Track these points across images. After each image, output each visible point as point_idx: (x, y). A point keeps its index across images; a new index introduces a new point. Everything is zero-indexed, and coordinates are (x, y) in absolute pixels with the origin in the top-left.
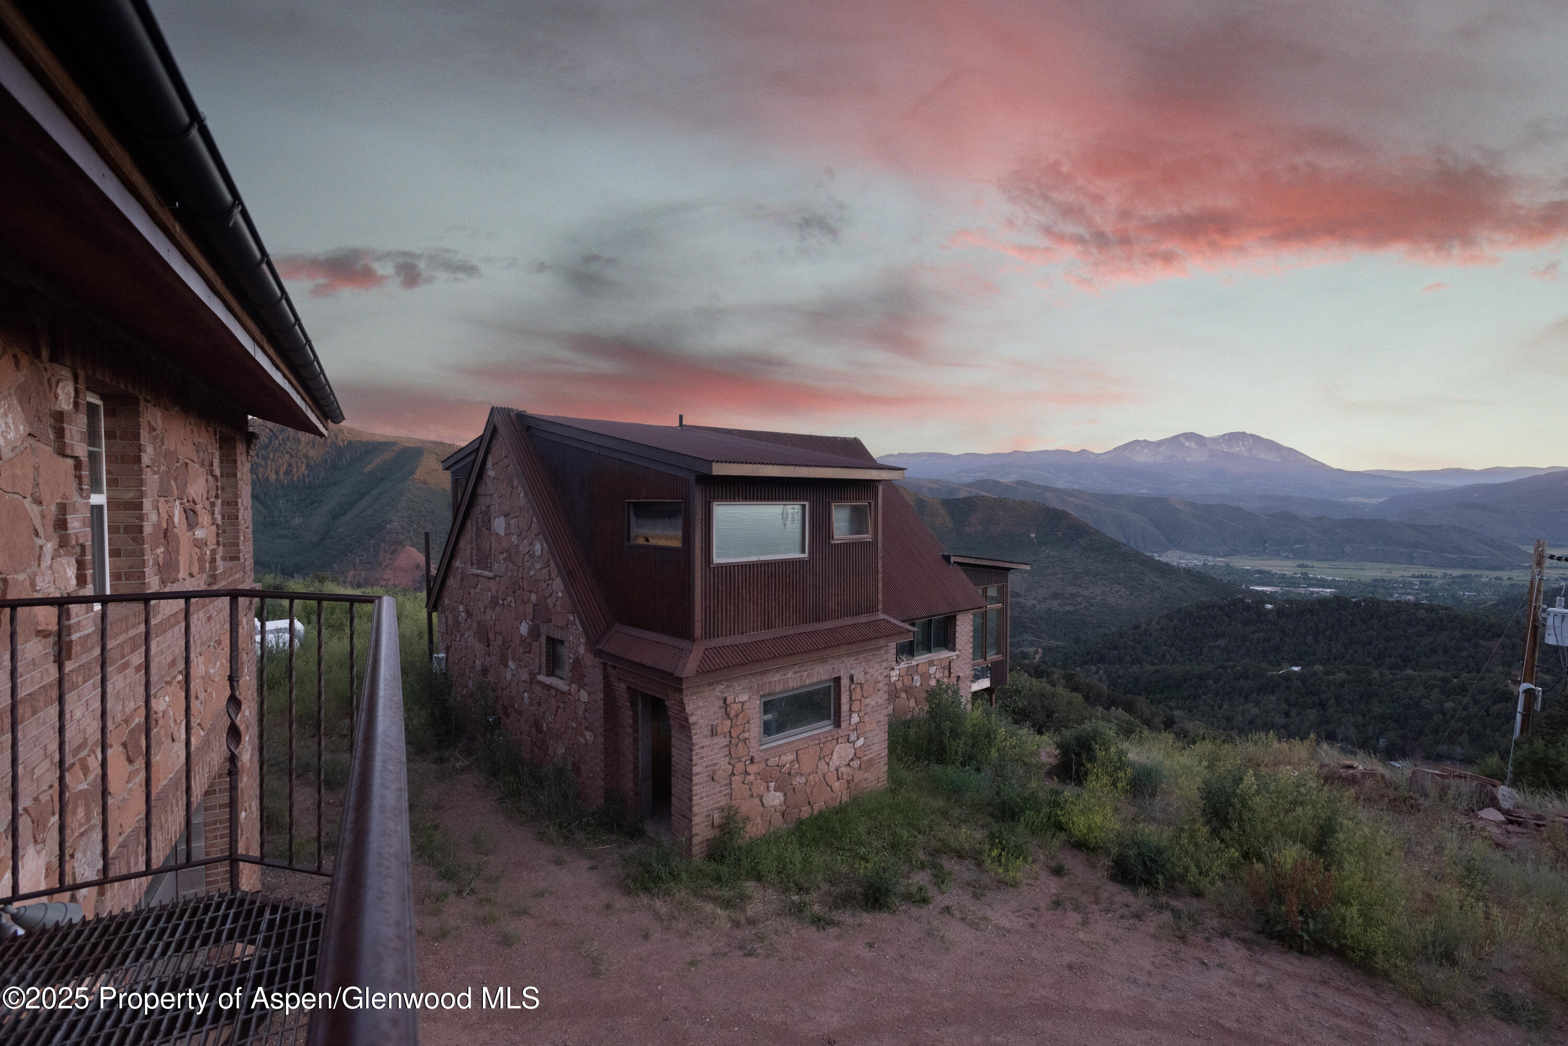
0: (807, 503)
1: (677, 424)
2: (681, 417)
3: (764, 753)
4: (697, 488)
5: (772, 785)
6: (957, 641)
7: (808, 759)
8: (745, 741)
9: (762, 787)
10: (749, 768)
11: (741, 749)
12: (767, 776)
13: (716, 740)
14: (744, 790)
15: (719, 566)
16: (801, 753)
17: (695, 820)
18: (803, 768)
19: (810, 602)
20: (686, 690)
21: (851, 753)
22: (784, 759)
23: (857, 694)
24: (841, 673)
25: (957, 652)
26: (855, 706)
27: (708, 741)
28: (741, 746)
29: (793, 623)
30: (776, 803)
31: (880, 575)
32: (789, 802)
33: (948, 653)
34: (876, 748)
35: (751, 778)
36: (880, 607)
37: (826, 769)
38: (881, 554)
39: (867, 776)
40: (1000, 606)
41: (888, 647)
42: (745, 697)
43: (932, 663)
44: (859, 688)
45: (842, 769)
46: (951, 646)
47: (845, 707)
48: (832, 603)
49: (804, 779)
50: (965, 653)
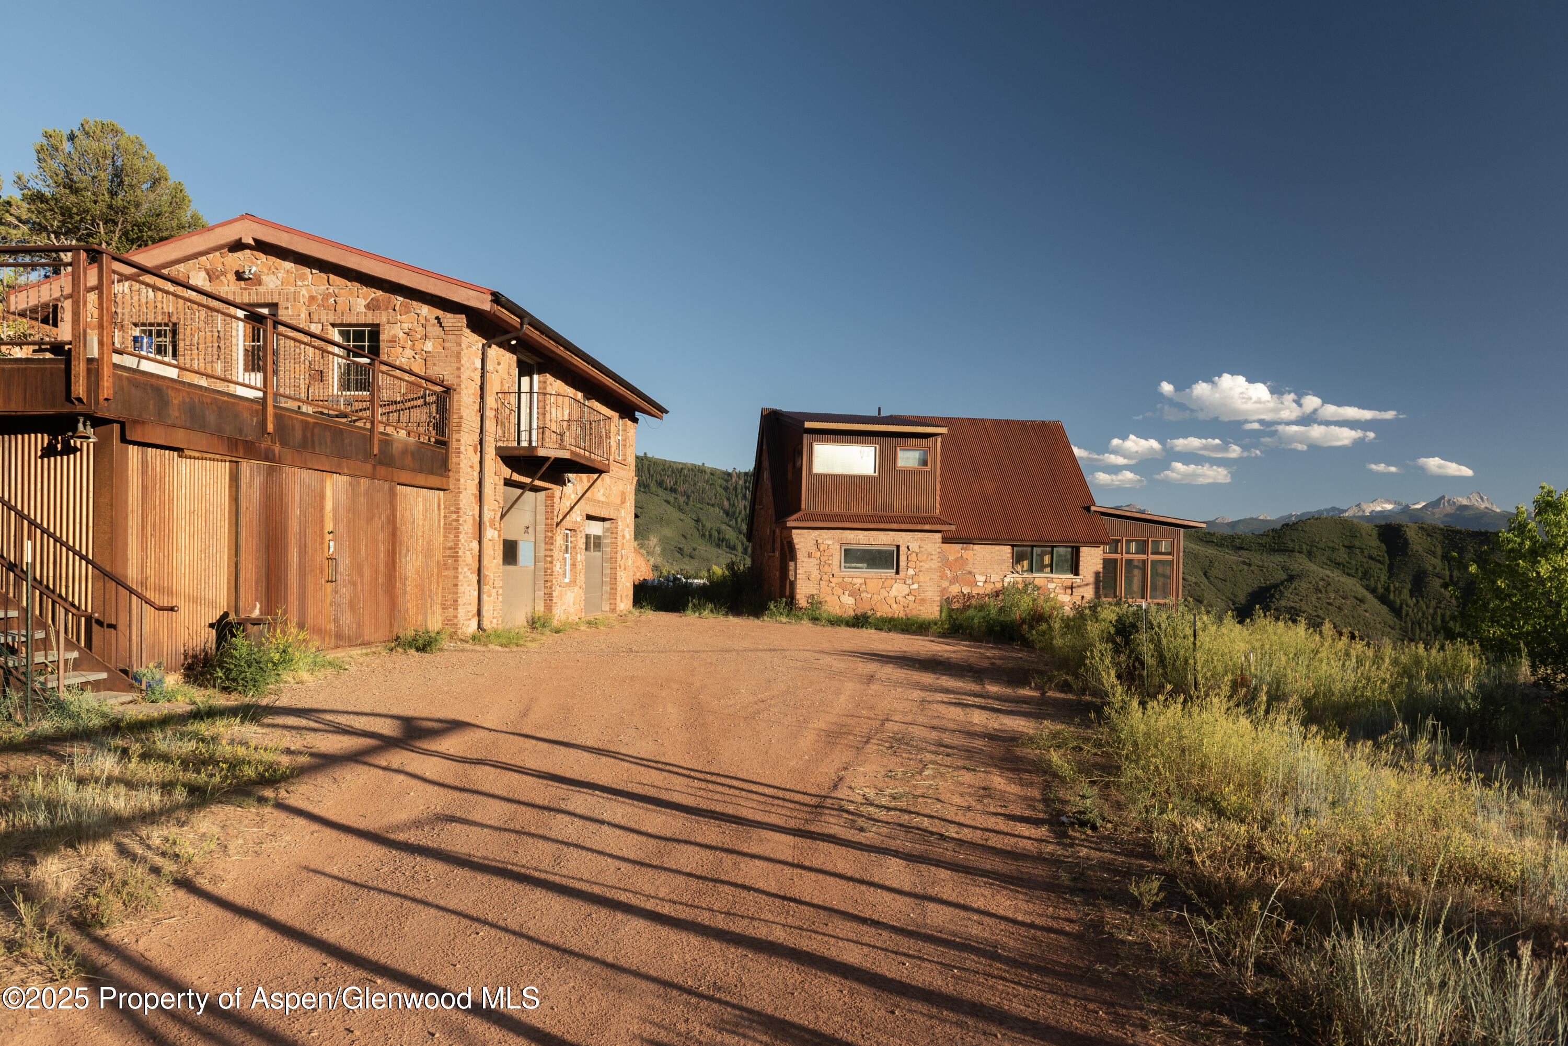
0: (878, 446)
1: (877, 414)
2: (879, 409)
3: (842, 574)
4: (805, 436)
5: (847, 593)
6: (1081, 568)
7: (873, 585)
8: (829, 565)
9: (840, 591)
10: (832, 580)
11: (826, 568)
12: (843, 587)
13: (811, 560)
14: (829, 590)
15: (816, 474)
16: (868, 580)
17: (798, 596)
18: (869, 589)
19: (879, 501)
20: (794, 531)
21: (907, 591)
22: (855, 580)
23: (913, 557)
24: (900, 544)
25: (1081, 577)
26: (911, 564)
27: (806, 559)
28: (826, 566)
29: (866, 510)
30: (850, 602)
31: (938, 492)
32: (859, 605)
33: (1072, 576)
34: (929, 594)
35: (833, 585)
36: (938, 511)
37: (887, 594)
38: (939, 479)
39: (921, 608)
40: (1169, 557)
41: (939, 535)
42: (830, 542)
43: (1051, 580)
44: (914, 554)
45: (900, 598)
46: (1076, 572)
47: (903, 563)
48: (897, 504)
49: (869, 596)
50: (1091, 579)
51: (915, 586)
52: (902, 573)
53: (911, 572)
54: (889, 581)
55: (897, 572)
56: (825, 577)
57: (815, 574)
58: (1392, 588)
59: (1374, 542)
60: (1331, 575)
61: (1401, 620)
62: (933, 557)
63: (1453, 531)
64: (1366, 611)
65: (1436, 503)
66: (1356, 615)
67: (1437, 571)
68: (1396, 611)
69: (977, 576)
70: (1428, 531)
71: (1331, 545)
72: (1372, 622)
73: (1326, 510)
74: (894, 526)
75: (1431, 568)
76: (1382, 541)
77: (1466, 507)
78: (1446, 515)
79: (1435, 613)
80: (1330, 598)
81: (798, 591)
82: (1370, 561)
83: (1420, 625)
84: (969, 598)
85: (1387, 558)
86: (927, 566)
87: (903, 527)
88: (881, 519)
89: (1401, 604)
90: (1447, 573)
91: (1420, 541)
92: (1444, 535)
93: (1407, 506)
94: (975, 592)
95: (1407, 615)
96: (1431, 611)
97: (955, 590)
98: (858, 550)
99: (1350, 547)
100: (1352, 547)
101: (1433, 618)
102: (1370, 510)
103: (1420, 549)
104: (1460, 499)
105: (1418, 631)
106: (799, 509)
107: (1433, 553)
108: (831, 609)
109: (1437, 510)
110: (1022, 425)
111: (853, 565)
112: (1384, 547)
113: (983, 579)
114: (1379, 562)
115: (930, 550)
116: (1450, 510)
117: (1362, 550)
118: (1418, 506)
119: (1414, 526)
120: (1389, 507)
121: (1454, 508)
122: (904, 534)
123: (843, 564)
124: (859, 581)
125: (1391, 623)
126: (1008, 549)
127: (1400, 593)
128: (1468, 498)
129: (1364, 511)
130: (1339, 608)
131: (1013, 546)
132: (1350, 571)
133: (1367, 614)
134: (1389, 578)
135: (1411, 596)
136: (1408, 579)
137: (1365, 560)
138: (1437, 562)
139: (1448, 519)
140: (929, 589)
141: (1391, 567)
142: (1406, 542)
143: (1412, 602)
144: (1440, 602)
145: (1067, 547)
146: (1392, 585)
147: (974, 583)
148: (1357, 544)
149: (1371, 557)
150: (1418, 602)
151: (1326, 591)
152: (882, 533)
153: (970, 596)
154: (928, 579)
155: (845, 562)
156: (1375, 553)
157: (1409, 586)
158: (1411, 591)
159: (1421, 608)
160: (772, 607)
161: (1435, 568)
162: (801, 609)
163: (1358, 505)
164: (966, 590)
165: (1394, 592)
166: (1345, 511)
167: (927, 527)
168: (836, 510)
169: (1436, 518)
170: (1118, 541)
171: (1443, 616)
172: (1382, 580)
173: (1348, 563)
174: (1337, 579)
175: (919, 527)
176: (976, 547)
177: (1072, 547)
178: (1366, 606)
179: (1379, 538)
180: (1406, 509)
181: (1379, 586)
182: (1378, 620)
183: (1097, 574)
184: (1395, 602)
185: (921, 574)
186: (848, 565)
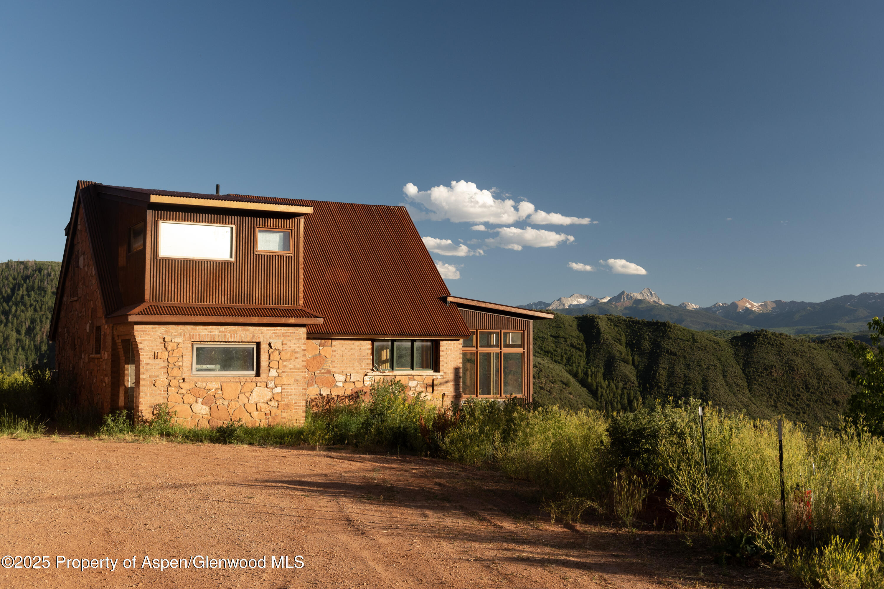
0: (233, 227)
2: (218, 186)
3: (195, 379)
4: (149, 213)
5: (200, 400)
6: (441, 363)
7: (230, 390)
8: (179, 367)
9: (192, 399)
10: (182, 385)
11: (176, 372)
12: (196, 393)
13: (157, 362)
14: (179, 398)
15: (163, 259)
16: (224, 385)
17: (141, 407)
18: (226, 395)
19: (236, 290)
20: (136, 327)
21: (269, 396)
22: (210, 385)
23: (275, 356)
24: (261, 340)
25: (441, 373)
26: (273, 364)
27: (151, 361)
28: (176, 369)
29: (221, 302)
30: (203, 412)
31: (301, 281)
32: (214, 414)
33: (431, 372)
34: (294, 398)
35: (183, 391)
36: (302, 302)
37: (246, 401)
38: (302, 266)
39: (284, 415)
40: (520, 350)
41: (304, 330)
42: (180, 340)
43: (412, 377)
44: (277, 353)
45: (261, 405)
46: (436, 368)
47: (264, 363)
48: (256, 293)
49: (226, 403)
50: (450, 376)
51: (278, 390)
52: (263, 375)
53: (273, 373)
54: (249, 385)
55: (258, 374)
56: (174, 383)
57: (162, 380)
58: (590, 373)
59: (575, 333)
60: (542, 362)
61: (597, 401)
62: (298, 355)
63: (633, 322)
64: (570, 393)
65: (617, 298)
66: (562, 397)
67: (622, 356)
68: (594, 392)
69: (336, 375)
70: (614, 321)
71: (541, 335)
72: (575, 403)
73: (534, 304)
74: (255, 320)
75: (618, 354)
76: (580, 331)
77: (639, 301)
78: (626, 308)
79: (623, 393)
80: (542, 383)
81: (141, 400)
82: (572, 349)
83: (611, 404)
84: (329, 401)
85: (585, 346)
86: (291, 366)
87: (265, 320)
88: (240, 312)
89: (597, 386)
90: (631, 358)
91: (609, 331)
92: (626, 325)
93: (597, 301)
94: (334, 393)
95: (602, 395)
96: (620, 391)
97: (313, 391)
98: (212, 349)
99: (556, 337)
100: (558, 337)
101: (621, 398)
102: (569, 303)
103: (610, 338)
104: (635, 294)
105: (610, 409)
106: (141, 300)
107: (619, 341)
108: (181, 421)
109: (618, 304)
110: (367, 209)
111: (205, 367)
112: (582, 336)
113: (343, 378)
114: (579, 349)
115: (293, 347)
116: (628, 303)
117: (565, 339)
118: (605, 300)
119: (605, 318)
120: (583, 301)
121: (631, 302)
122: (264, 329)
123: (195, 366)
124: (214, 386)
125: (590, 403)
126: (367, 345)
127: (596, 376)
128: (641, 293)
129: (564, 305)
130: (550, 392)
131: (373, 341)
132: (557, 358)
133: (571, 396)
134: (587, 364)
135: (604, 379)
136: (602, 364)
137: (568, 348)
138: (622, 348)
139: (627, 311)
140: (293, 392)
141: (588, 354)
142: (599, 332)
143: (605, 384)
144: (626, 384)
145: (427, 341)
146: (589, 370)
147: (333, 384)
148: (561, 334)
149: (572, 346)
150: (609, 383)
151: (539, 377)
152: (240, 328)
153: (329, 400)
154: (292, 381)
155: (198, 363)
156: (575, 342)
157: (602, 370)
158: (604, 374)
159: (612, 389)
160: (109, 421)
161: (621, 354)
162: (145, 422)
163: (559, 300)
164: (325, 392)
165: (591, 375)
166: (549, 305)
167: (292, 321)
168: (187, 302)
169: (618, 310)
170: (473, 333)
171: (629, 395)
172: (582, 365)
173: (555, 351)
174: (547, 365)
175: (283, 320)
176: (335, 343)
177: (432, 341)
178: (570, 389)
179: (578, 329)
180: (596, 304)
181: (580, 371)
182: (580, 401)
183: (456, 370)
184: (592, 384)
185: (284, 375)
186: (199, 367)
